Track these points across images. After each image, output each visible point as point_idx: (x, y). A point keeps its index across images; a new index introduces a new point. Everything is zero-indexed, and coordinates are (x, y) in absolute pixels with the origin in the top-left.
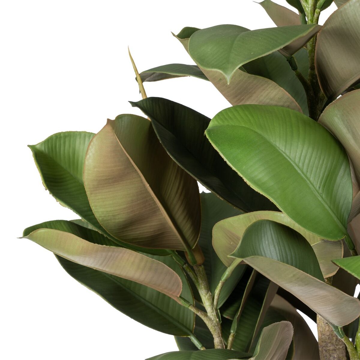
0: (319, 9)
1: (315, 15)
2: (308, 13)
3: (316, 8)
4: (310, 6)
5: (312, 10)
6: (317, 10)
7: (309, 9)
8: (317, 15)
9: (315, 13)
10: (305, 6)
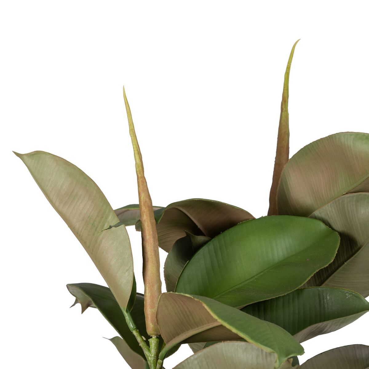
0: (161, 360)
1: (157, 366)
2: (151, 363)
3: (159, 359)
4: (153, 356)
5: (154, 360)
6: (159, 361)
7: (152, 358)
8: (159, 365)
9: (158, 364)
10: (148, 355)
